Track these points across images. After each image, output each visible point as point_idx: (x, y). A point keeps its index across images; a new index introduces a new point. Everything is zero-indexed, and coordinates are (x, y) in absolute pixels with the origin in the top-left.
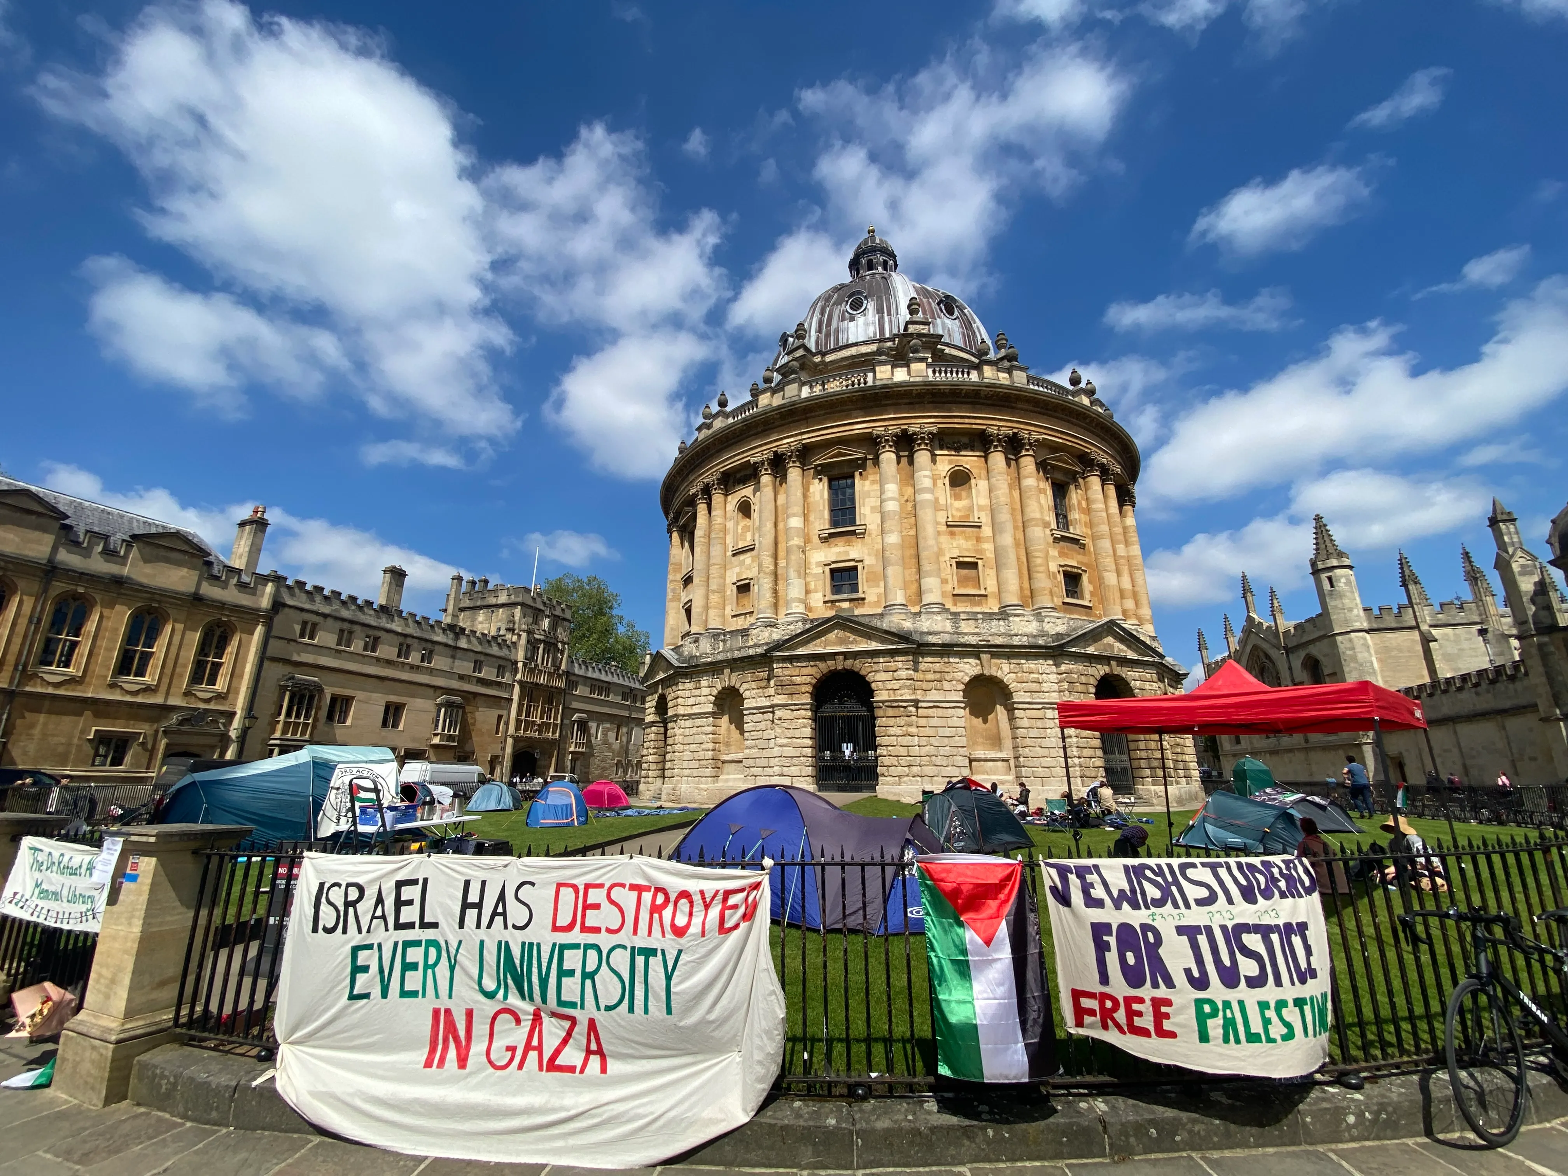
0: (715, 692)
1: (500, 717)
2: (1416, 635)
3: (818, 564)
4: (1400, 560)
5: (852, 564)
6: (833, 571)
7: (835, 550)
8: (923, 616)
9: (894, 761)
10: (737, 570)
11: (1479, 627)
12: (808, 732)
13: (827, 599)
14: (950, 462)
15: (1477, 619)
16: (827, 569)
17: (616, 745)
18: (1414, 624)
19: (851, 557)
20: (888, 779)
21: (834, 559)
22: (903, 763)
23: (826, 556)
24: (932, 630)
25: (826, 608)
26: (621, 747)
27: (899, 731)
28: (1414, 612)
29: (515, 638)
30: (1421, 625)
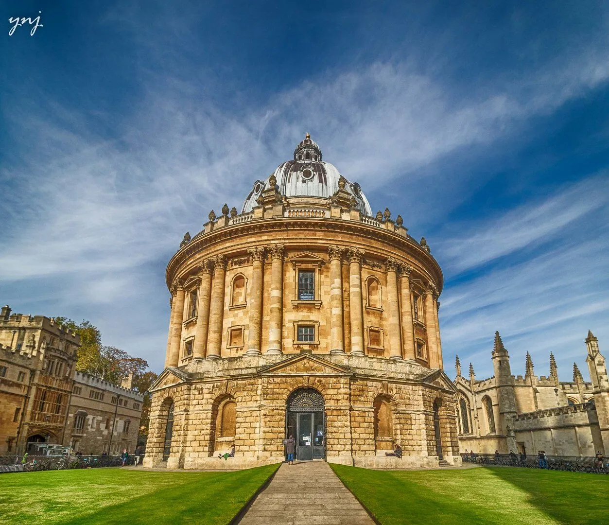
0: (214, 397)
1: (18, 410)
2: (531, 390)
3: (290, 321)
4: (527, 356)
5: (311, 323)
6: (299, 326)
7: (301, 314)
8: (354, 358)
9: (336, 441)
10: (232, 319)
11: (554, 388)
12: (283, 423)
13: (295, 343)
14: (369, 273)
15: (554, 385)
16: (296, 324)
17: (106, 432)
18: (530, 385)
19: (311, 319)
20: (332, 452)
21: (300, 319)
22: (341, 443)
23: (295, 317)
24: (358, 367)
25: (294, 349)
26: (109, 433)
27: (340, 424)
28: (531, 380)
29: (35, 353)
30: (533, 385)
